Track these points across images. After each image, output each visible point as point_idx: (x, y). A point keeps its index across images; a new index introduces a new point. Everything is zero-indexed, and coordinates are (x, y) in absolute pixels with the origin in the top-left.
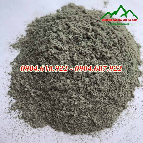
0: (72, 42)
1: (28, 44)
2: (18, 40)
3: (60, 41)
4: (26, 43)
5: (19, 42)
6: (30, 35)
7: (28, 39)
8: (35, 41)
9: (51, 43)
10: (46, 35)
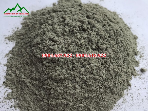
0: (68, 34)
1: (24, 36)
2: (14, 32)
3: (55, 33)
4: (22, 36)
5: (14, 34)
6: (26, 27)
7: (23, 31)
8: (31, 33)
9: (47, 35)
10: (41, 28)
